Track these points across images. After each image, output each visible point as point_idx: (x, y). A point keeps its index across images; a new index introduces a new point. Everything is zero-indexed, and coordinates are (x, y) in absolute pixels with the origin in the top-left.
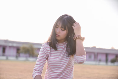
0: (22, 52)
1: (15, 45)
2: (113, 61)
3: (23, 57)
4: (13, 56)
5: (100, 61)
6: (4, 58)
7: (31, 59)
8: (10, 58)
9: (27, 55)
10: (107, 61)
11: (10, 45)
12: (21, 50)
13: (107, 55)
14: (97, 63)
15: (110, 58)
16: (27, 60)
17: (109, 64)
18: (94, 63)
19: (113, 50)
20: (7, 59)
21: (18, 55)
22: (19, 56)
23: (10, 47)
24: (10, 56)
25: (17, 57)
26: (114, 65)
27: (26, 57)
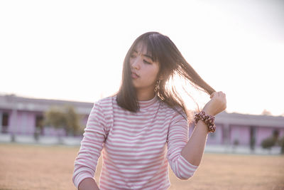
0: (49, 125)
1: (31, 107)
2: (267, 145)
3: (51, 135)
4: (27, 134)
5: (236, 143)
6: (7, 138)
7: (70, 141)
8: (20, 139)
9: (61, 131)
10: (252, 144)
11: (21, 106)
12: (47, 120)
13: (252, 130)
14: (230, 149)
15: (261, 136)
16: (61, 144)
17: (259, 150)
18: (221, 149)
19: (265, 116)
20: (13, 140)
21: (38, 132)
22: (42, 134)
23: (20, 112)
24: (20, 133)
25: (36, 136)
26: (270, 154)
27: (59, 136)
